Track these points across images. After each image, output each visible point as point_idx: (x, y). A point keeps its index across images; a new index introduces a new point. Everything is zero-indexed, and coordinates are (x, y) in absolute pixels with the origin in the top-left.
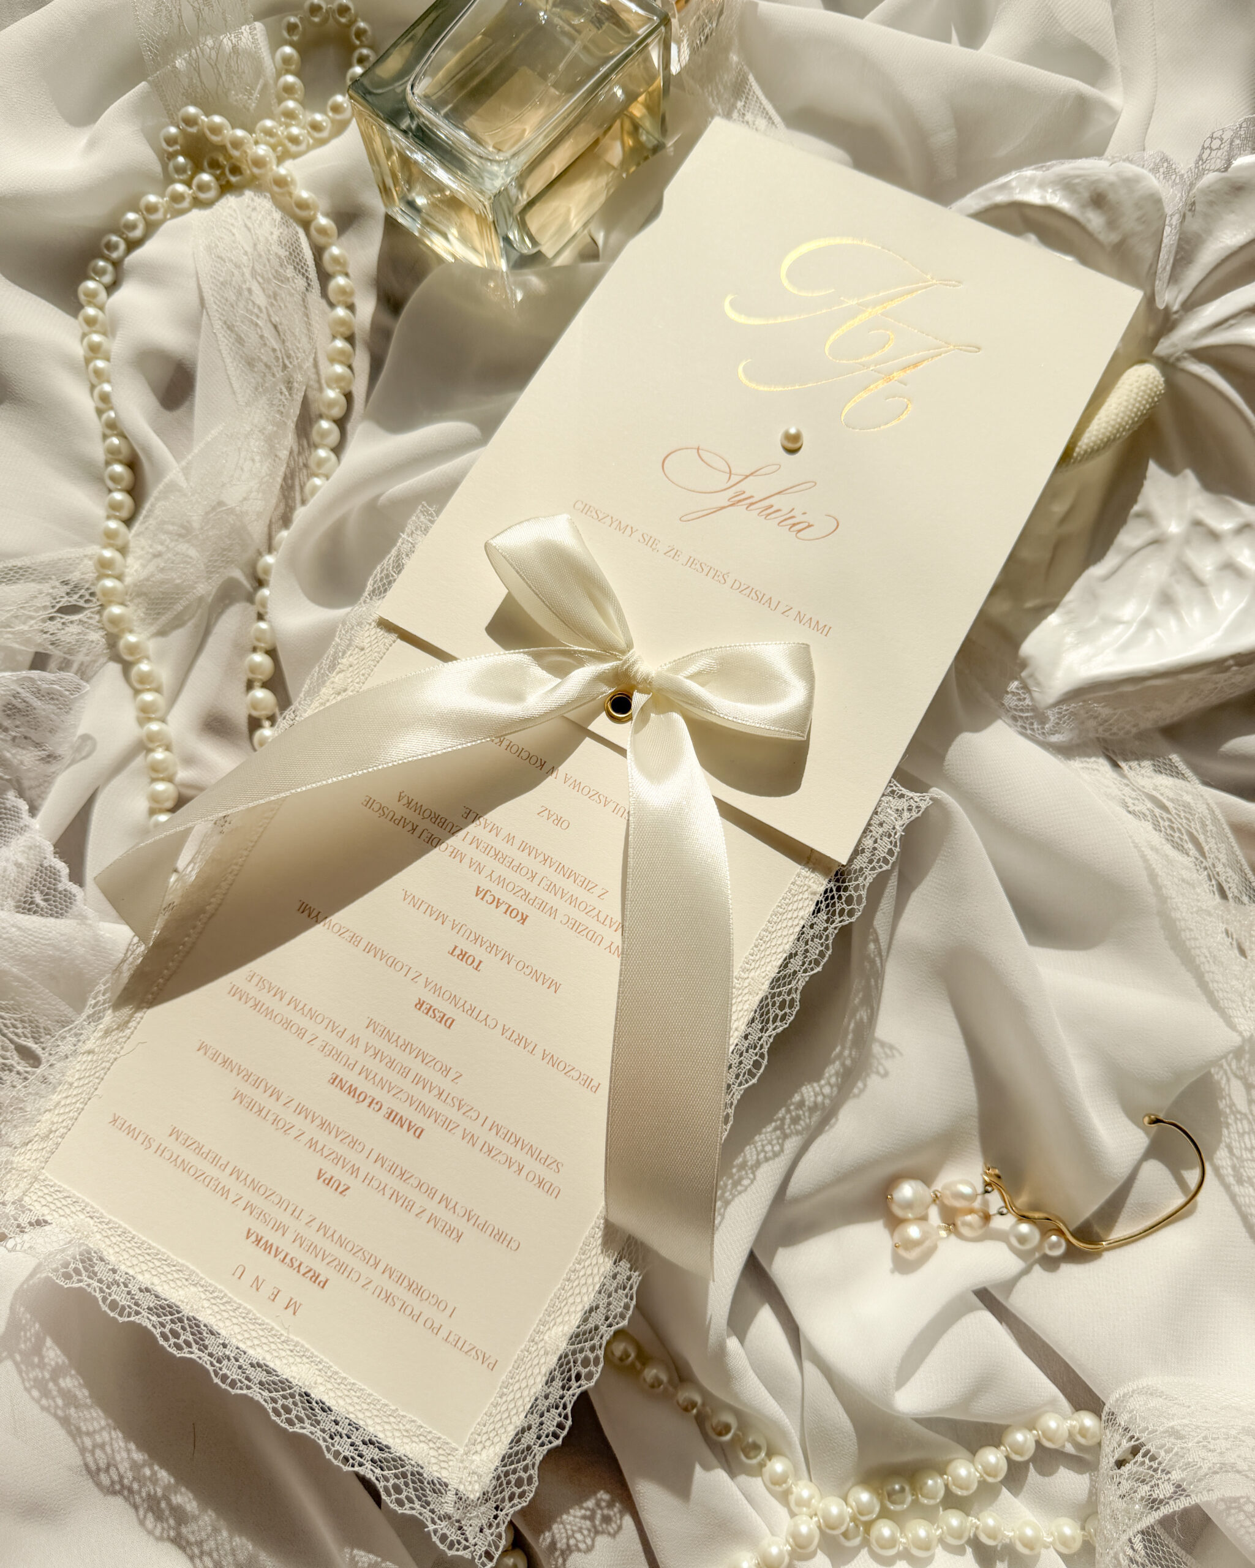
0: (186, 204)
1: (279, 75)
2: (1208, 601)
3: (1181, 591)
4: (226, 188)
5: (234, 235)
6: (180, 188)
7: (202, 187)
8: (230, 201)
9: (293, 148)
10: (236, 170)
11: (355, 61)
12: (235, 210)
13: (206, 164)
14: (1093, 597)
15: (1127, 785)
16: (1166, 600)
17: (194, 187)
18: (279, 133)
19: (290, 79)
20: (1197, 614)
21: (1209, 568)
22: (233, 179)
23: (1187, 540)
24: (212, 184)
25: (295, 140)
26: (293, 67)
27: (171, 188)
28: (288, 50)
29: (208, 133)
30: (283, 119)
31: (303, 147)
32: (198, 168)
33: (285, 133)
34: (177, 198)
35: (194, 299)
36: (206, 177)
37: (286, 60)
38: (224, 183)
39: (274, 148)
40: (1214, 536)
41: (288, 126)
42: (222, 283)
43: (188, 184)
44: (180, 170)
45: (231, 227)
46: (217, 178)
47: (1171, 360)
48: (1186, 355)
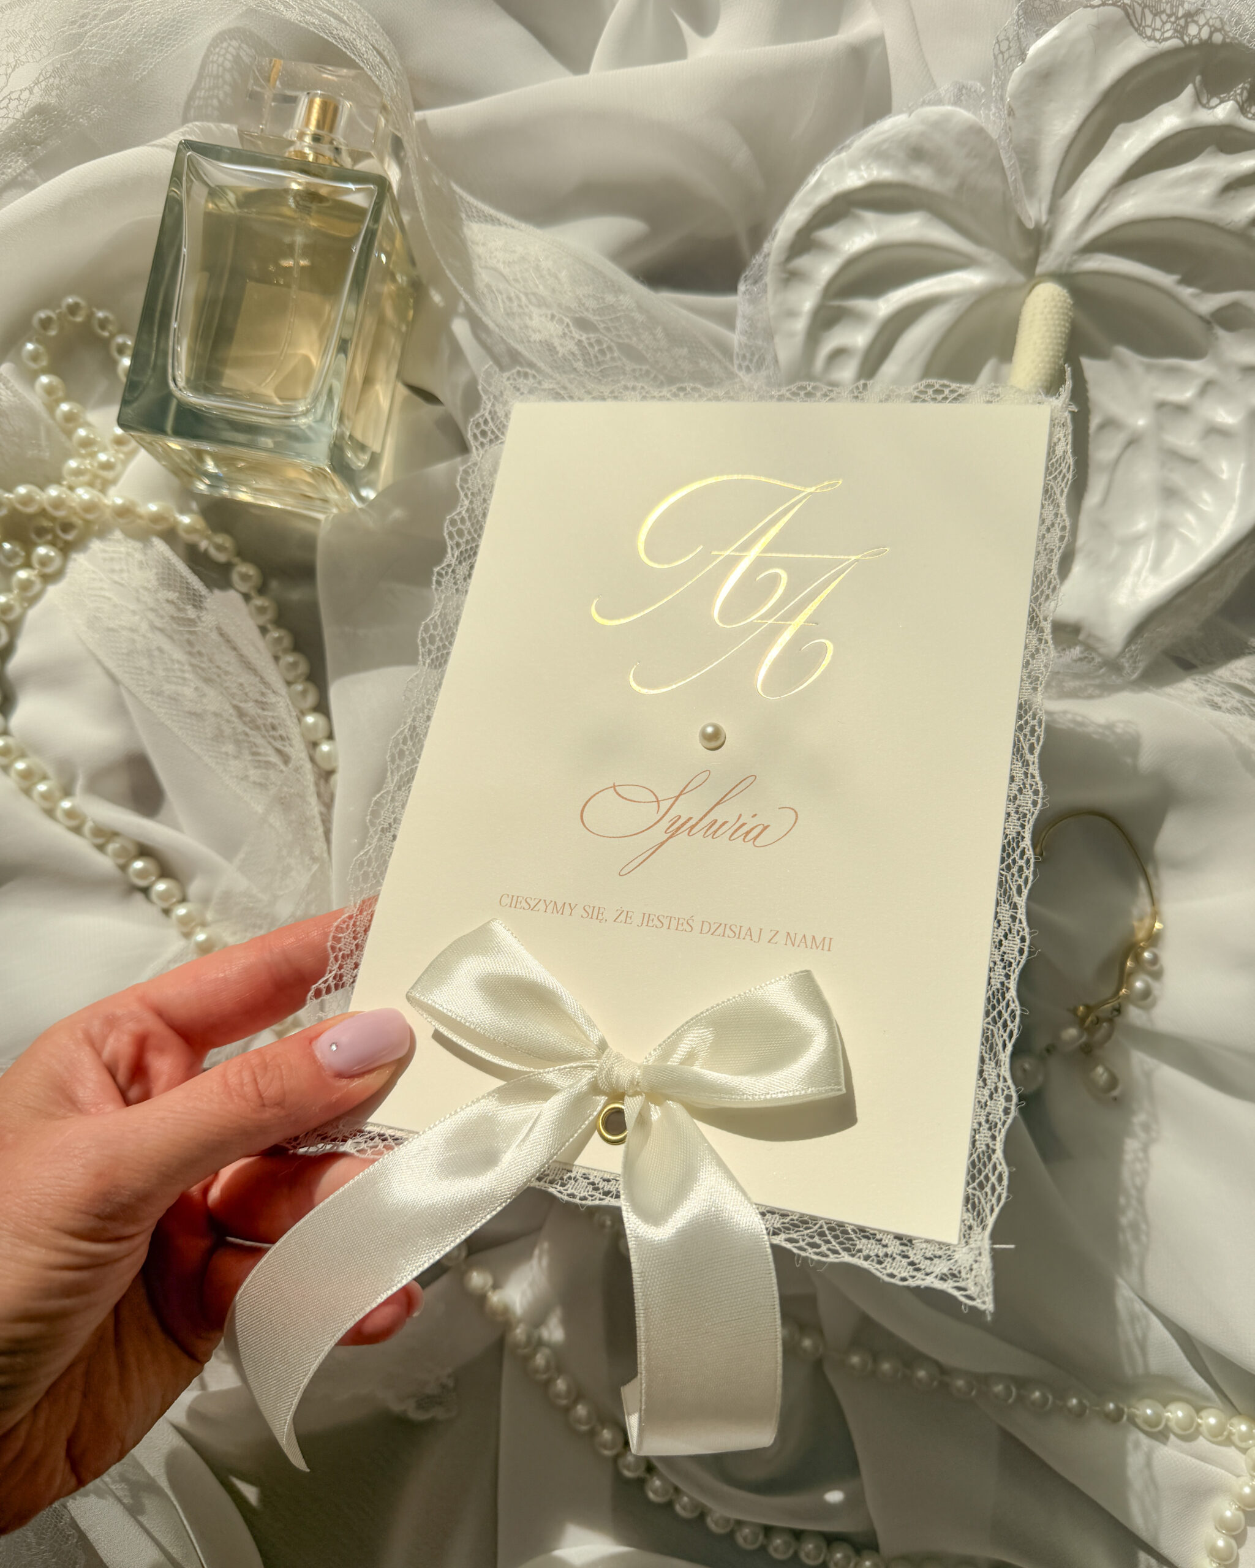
0: (38, 586)
1: (51, 408)
2: (1210, 477)
3: (1178, 477)
4: (66, 549)
5: (109, 599)
6: (22, 574)
7: (45, 561)
8: (79, 562)
9: (109, 475)
10: (67, 527)
11: (115, 354)
12: (94, 572)
13: (33, 537)
14: (1102, 527)
16: (1170, 494)
17: (36, 565)
18: (89, 467)
19: (65, 407)
20: (1206, 496)
21: (1192, 444)
22: (70, 537)
23: (1159, 427)
24: (52, 554)
25: (107, 466)
26: (60, 394)
27: (14, 580)
28: (44, 379)
29: (19, 507)
30: (83, 451)
31: (119, 467)
32: (29, 546)
33: (96, 465)
34: (26, 585)
35: (103, 681)
36: (42, 550)
37: (49, 390)
38: (61, 545)
39: (91, 485)
40: (1182, 409)
41: (93, 455)
42: (128, 654)
43: (27, 565)
44: (11, 556)
45: (103, 593)
46: (53, 544)
47: (1064, 270)
48: (1075, 257)
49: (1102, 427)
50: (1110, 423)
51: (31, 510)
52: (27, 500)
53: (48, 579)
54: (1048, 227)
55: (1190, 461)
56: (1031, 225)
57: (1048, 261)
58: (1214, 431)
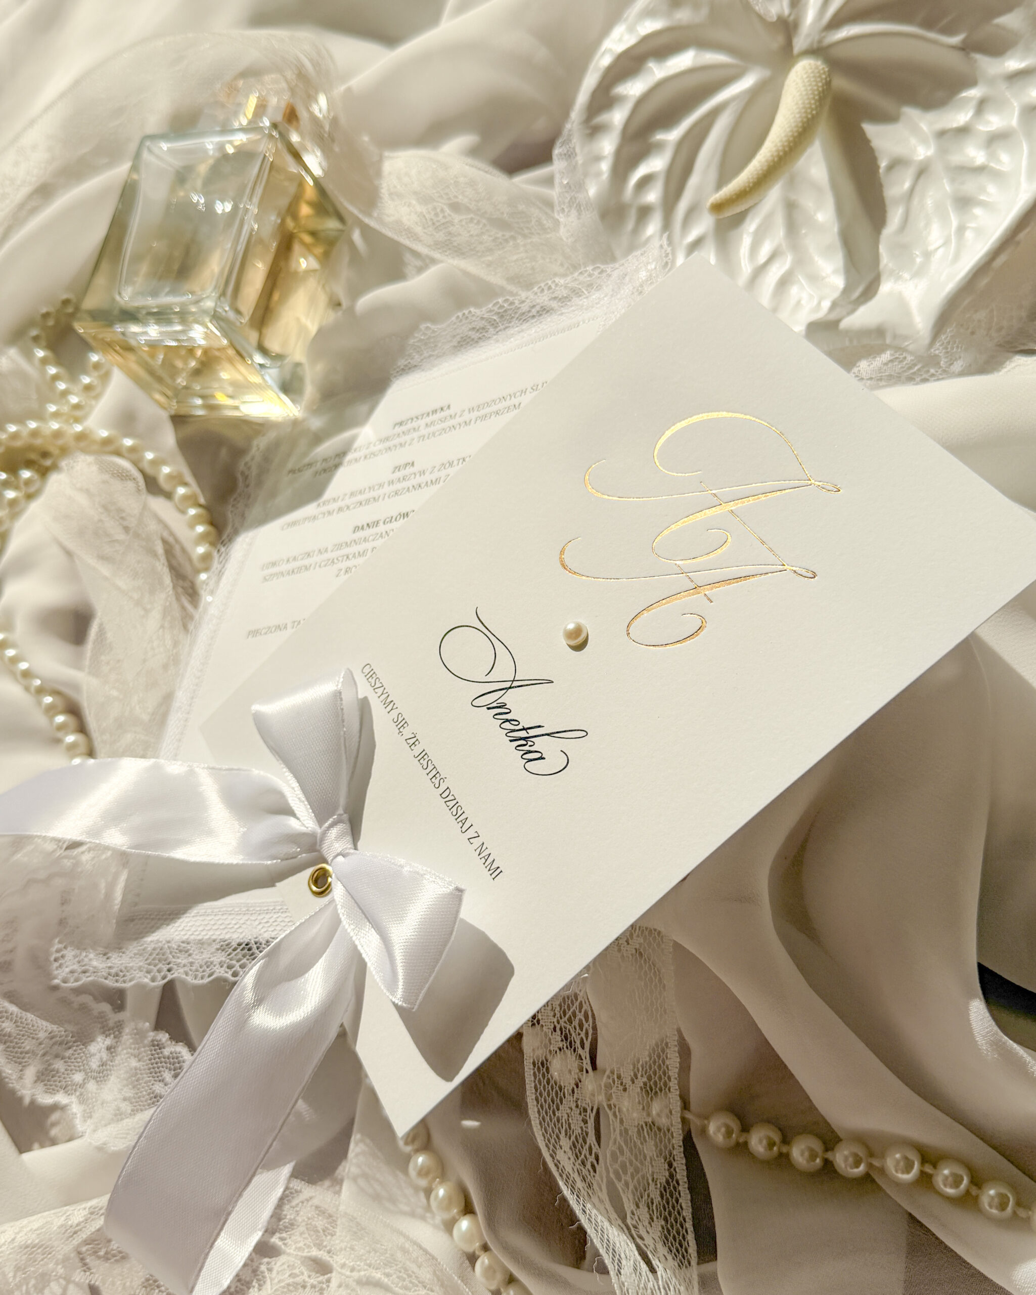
0: (22, 503)
1: (43, 372)
2: (993, 174)
4: (46, 472)
6: (12, 495)
7: (27, 483)
8: (53, 478)
9: (79, 414)
13: (21, 467)
14: (901, 248)
16: (964, 203)
17: (21, 486)
18: (64, 409)
19: (52, 370)
21: (979, 154)
22: (47, 462)
24: (34, 476)
26: (51, 362)
27: (5, 500)
28: (40, 353)
29: (11, 444)
30: (61, 399)
31: (87, 408)
32: (17, 472)
33: (68, 407)
34: (13, 503)
35: (61, 555)
36: (25, 474)
37: (43, 360)
38: (42, 469)
39: (62, 420)
41: (67, 401)
46: (37, 471)
47: (815, 46)
48: (823, 34)
49: (890, 168)
50: (897, 163)
51: (18, 444)
52: (15, 436)
53: (30, 497)
54: (792, 18)
55: (980, 170)
56: (775, 19)
57: (800, 44)
58: (995, 139)
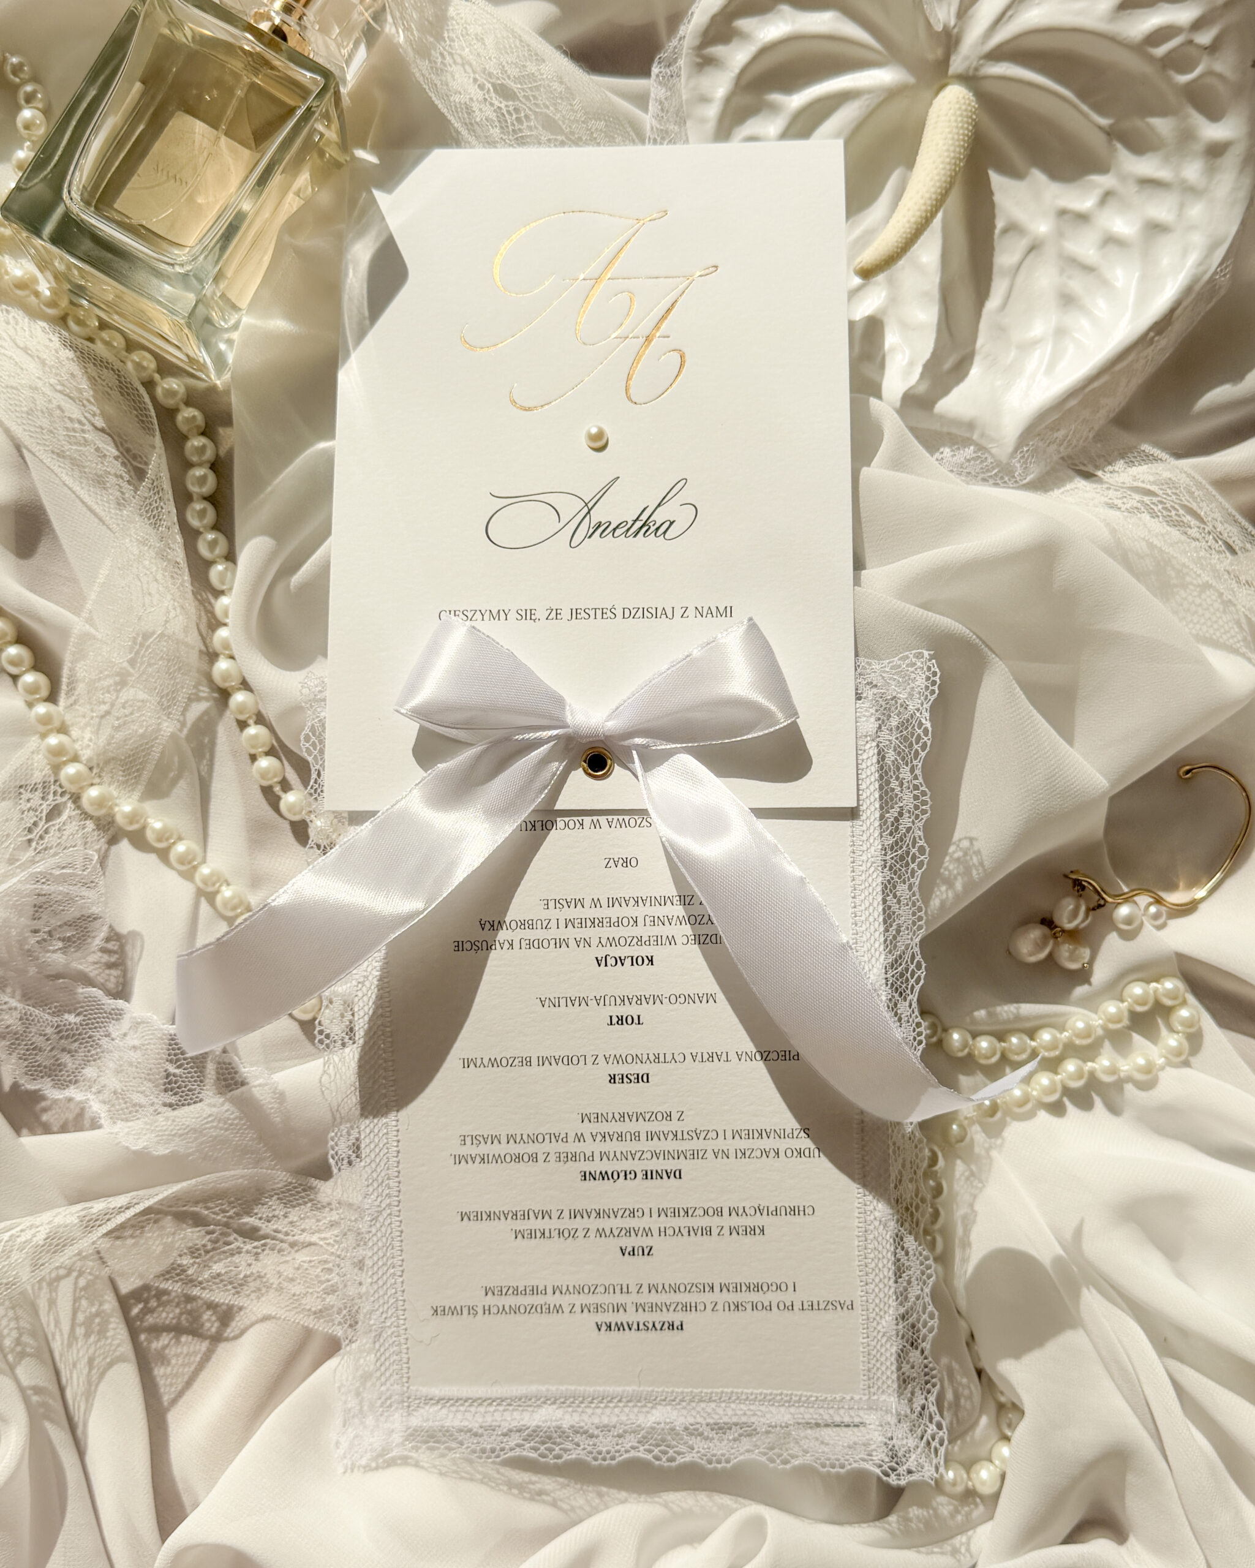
2: (1105, 283)
3: (1076, 284)
5: (10, 358)
14: (1001, 330)
15: (1108, 489)
16: (1067, 300)
20: (1101, 303)
21: (1091, 252)
23: (1060, 234)
35: (1, 439)
40: (1082, 218)
42: (28, 414)
45: (4, 351)
47: (971, 73)
48: (982, 62)
49: (1005, 231)
50: (1013, 228)
54: (956, 30)
55: (1089, 269)
56: (939, 28)
57: (957, 65)
58: (1111, 241)
